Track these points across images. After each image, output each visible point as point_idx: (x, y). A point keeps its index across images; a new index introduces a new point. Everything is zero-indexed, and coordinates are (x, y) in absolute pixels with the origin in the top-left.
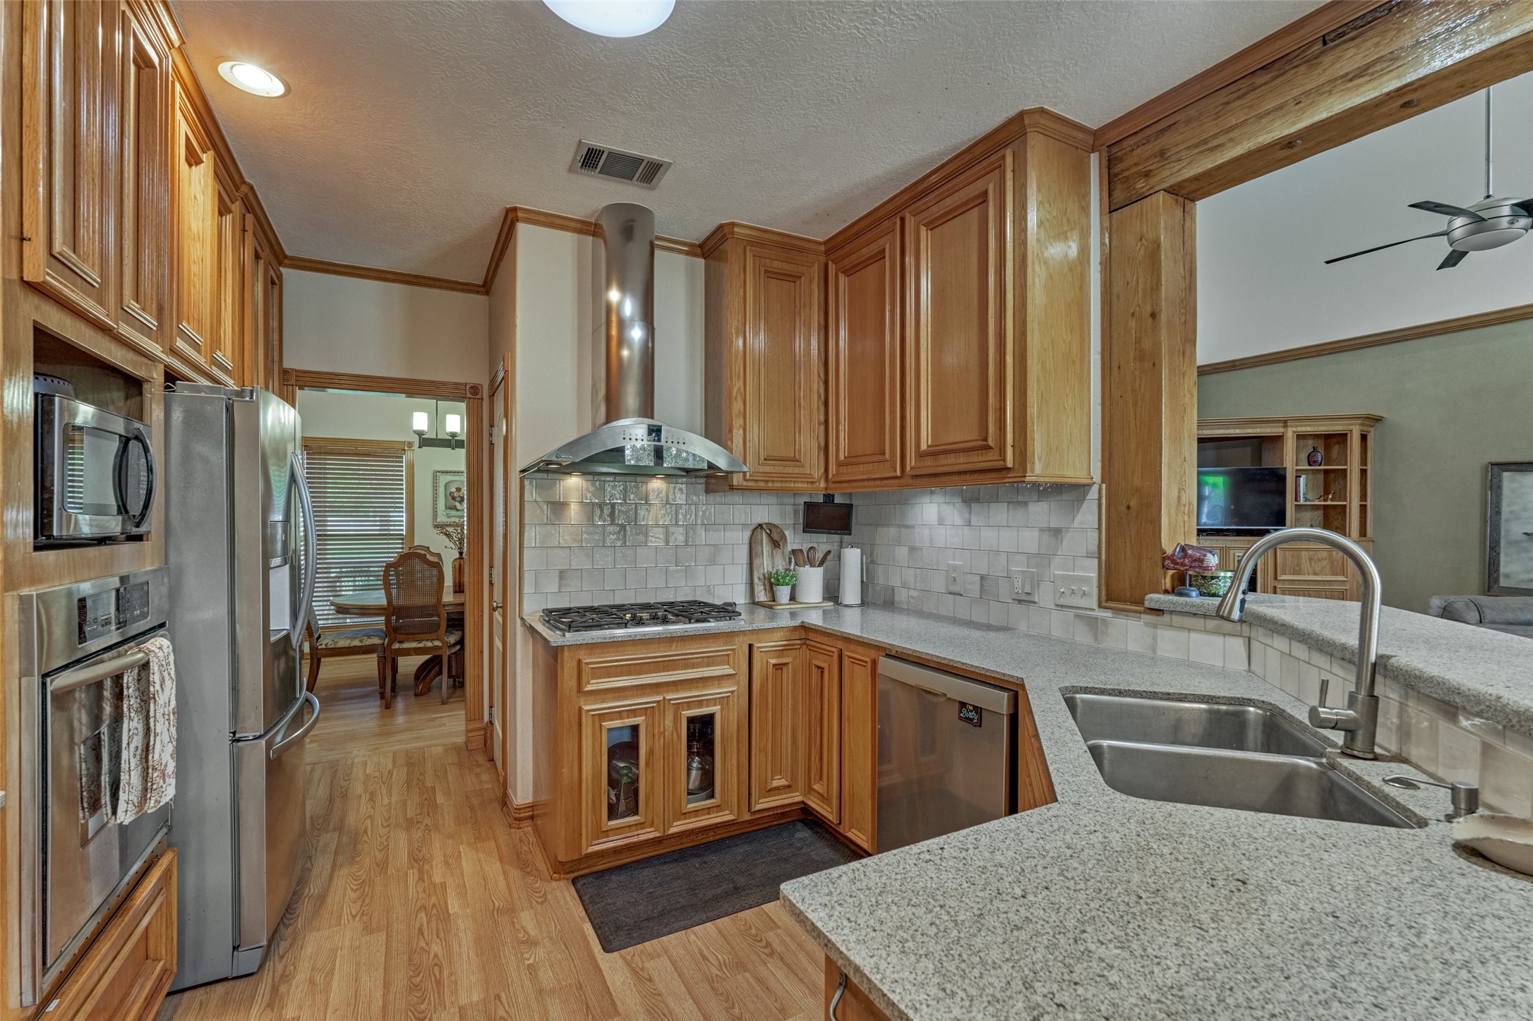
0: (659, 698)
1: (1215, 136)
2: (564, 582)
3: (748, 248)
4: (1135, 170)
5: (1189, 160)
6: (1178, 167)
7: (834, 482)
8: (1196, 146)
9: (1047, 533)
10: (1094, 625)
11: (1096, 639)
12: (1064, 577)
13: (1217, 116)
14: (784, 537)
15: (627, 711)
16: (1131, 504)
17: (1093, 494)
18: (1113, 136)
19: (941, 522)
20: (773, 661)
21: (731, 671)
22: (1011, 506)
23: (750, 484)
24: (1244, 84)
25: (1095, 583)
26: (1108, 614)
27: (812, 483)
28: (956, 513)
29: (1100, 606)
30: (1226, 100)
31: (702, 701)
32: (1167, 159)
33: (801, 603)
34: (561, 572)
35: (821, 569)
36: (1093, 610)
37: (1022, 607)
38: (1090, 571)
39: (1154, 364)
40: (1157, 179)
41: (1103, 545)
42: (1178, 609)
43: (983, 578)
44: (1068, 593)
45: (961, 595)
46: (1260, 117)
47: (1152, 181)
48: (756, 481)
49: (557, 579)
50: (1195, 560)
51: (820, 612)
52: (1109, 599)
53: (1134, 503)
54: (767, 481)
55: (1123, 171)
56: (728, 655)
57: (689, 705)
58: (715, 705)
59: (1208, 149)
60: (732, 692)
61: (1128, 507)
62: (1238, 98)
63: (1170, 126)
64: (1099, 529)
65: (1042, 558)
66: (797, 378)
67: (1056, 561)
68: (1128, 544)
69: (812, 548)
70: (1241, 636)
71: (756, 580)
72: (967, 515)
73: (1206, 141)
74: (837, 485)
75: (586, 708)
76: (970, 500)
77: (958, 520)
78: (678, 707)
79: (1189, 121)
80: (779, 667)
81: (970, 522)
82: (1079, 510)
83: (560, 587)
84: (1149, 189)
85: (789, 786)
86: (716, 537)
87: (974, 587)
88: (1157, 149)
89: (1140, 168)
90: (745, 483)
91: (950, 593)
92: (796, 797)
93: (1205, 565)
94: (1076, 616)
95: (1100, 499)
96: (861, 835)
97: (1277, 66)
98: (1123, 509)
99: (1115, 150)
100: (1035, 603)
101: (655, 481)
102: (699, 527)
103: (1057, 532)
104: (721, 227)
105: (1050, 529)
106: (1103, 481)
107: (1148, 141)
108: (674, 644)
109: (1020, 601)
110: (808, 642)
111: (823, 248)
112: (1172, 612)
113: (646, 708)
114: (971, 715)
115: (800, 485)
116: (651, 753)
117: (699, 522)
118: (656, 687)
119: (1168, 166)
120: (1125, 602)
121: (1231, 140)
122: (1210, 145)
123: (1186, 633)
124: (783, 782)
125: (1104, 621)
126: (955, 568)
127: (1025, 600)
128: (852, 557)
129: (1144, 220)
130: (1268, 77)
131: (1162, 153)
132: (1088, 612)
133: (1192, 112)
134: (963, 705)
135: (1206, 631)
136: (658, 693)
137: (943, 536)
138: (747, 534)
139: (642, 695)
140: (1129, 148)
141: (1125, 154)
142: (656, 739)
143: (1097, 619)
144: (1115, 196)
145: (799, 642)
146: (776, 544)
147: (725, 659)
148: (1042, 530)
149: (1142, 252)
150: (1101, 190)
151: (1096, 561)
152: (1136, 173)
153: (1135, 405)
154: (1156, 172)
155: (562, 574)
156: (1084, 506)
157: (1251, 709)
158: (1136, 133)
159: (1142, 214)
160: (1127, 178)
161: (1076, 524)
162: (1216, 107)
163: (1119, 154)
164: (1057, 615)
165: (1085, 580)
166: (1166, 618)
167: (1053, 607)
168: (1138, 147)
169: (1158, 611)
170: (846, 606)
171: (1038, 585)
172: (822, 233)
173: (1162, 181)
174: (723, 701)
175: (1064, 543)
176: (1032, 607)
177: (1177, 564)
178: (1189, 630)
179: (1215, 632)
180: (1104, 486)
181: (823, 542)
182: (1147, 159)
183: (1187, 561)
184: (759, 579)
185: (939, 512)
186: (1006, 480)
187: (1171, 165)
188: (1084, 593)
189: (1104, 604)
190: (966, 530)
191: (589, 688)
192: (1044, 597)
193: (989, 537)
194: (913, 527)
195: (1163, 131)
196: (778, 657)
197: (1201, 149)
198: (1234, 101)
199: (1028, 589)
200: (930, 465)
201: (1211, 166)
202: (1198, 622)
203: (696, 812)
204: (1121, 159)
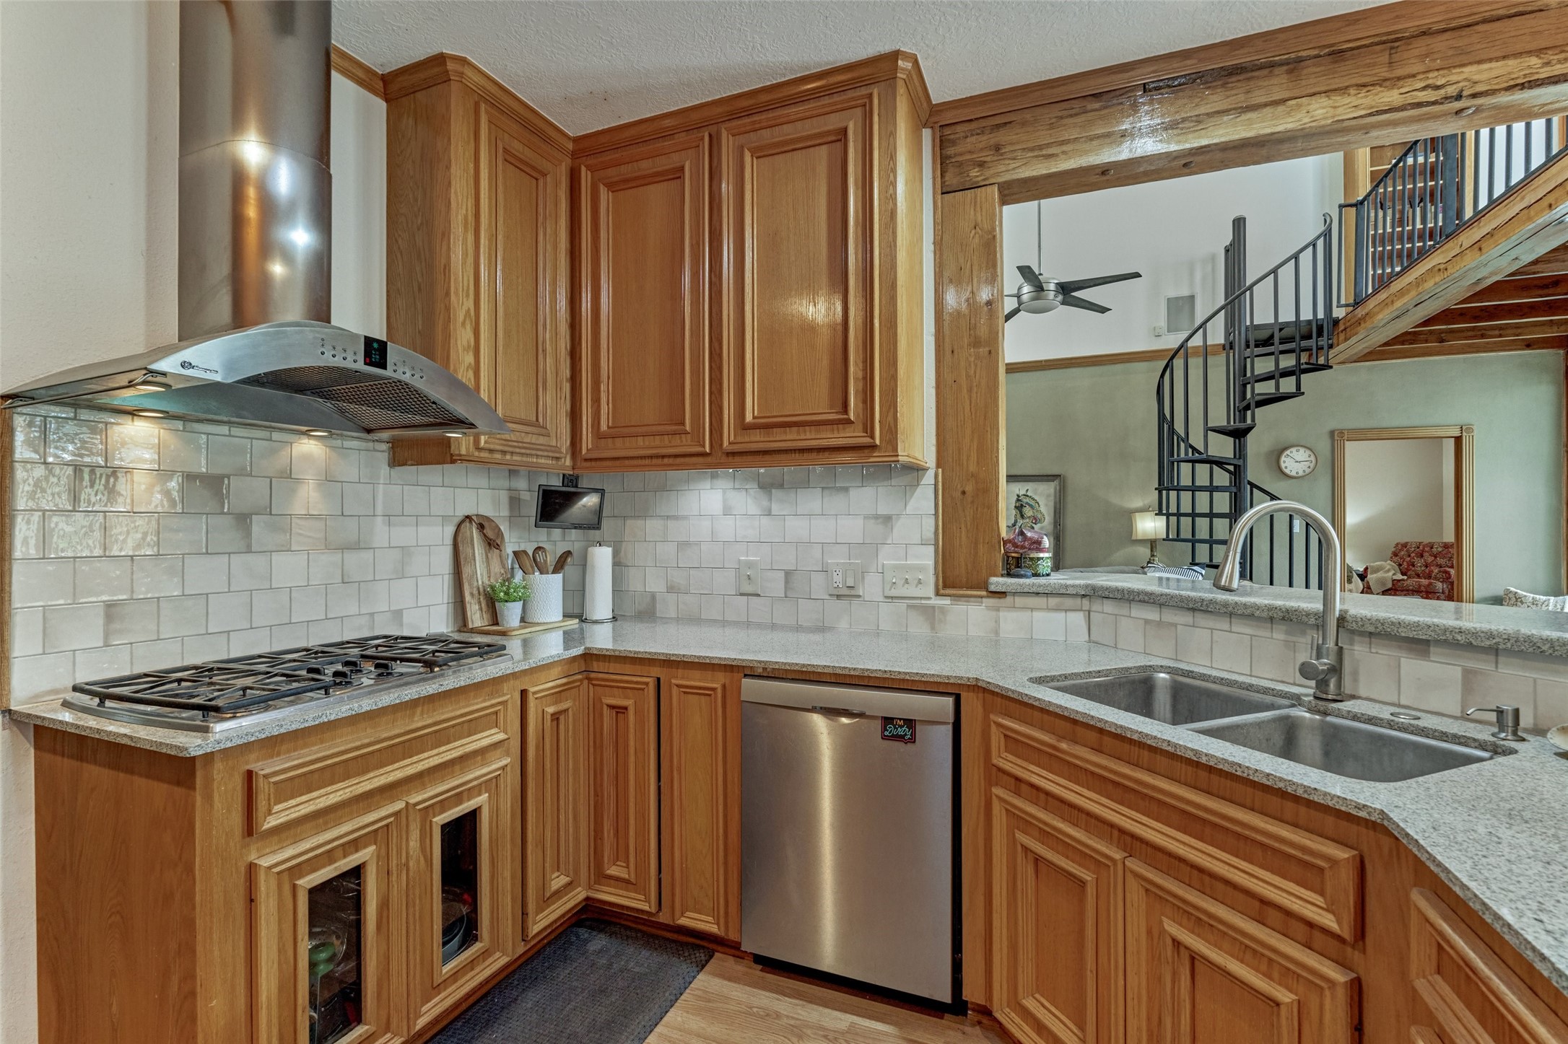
0: (399, 805)
1: (1048, 145)
2: (116, 626)
3: (483, 106)
4: (968, 157)
5: (1025, 161)
6: (1014, 165)
7: (586, 460)
8: (1032, 149)
9: (873, 521)
10: (929, 613)
11: (933, 628)
12: (896, 568)
13: (1052, 127)
14: (500, 534)
15: (343, 845)
16: (966, 489)
17: (929, 478)
18: (949, 117)
19: (727, 511)
20: (551, 710)
21: (502, 736)
22: (826, 492)
23: (484, 455)
24: (1076, 104)
25: (932, 571)
26: (946, 601)
27: (558, 459)
28: (750, 501)
29: (937, 594)
30: (1060, 114)
31: (461, 793)
32: (1002, 155)
33: (538, 624)
34: (110, 607)
35: (559, 577)
36: (929, 598)
37: (843, 603)
38: (926, 559)
39: (990, 352)
40: (992, 171)
41: (940, 531)
42: (1026, 590)
43: (788, 574)
44: (900, 583)
45: (758, 595)
46: (1091, 139)
47: (988, 173)
48: (491, 451)
49: (101, 621)
50: (1034, 543)
51: (560, 633)
52: (945, 586)
53: (969, 488)
54: (504, 453)
55: (956, 155)
56: (496, 713)
57: (443, 805)
58: (480, 795)
59: (1043, 156)
60: (503, 768)
61: (964, 493)
62: (1071, 116)
63: (1006, 124)
64: (936, 514)
65: (870, 548)
66: (540, 313)
67: (884, 551)
68: (963, 528)
69: (539, 548)
70: (1081, 610)
71: (468, 598)
72: (765, 503)
73: (1040, 148)
74: (588, 464)
75: (265, 862)
76: (767, 487)
77: (753, 508)
78: (428, 812)
79: (1024, 124)
80: (556, 717)
81: (770, 510)
82: (913, 494)
83: (107, 635)
84: (984, 180)
85: (570, 884)
86: (403, 534)
87: (778, 588)
88: (992, 142)
89: (975, 156)
90: (476, 454)
91: (742, 594)
92: (579, 895)
93: (1042, 547)
94: (909, 606)
95: (936, 485)
96: (703, 917)
97: (1105, 97)
98: (958, 494)
99: (947, 131)
100: (859, 596)
101: (305, 440)
102: (379, 519)
103: (887, 519)
104: (440, 59)
105: (876, 517)
106: (938, 466)
107: (983, 133)
108: (419, 710)
109: (839, 597)
110: (593, 675)
111: (570, 146)
112: (1015, 594)
113: (376, 831)
114: (900, 731)
115: (542, 461)
116: (384, 905)
117: (379, 510)
118: (389, 790)
119: (1002, 162)
120: (961, 587)
121: (1064, 153)
122: (1044, 152)
123: (1029, 613)
124: (564, 880)
125: (942, 610)
126: (750, 565)
127: (846, 595)
128: (602, 557)
129: (978, 209)
130: (1097, 105)
131: (997, 148)
132: (923, 602)
133: (1028, 116)
134: (887, 721)
135: (1048, 609)
136: (393, 800)
137: (727, 528)
138: (450, 530)
139: (368, 810)
140: (963, 134)
141: (959, 138)
142: (394, 878)
143: (933, 607)
144: (947, 178)
145: (579, 677)
146: (493, 543)
147: (493, 720)
148: (866, 517)
149: (977, 240)
150: (934, 171)
151: (932, 549)
152: (969, 160)
153: (970, 390)
154: (990, 165)
155: (111, 610)
156: (919, 490)
157: (1162, 675)
158: (971, 120)
159: (975, 202)
160: (960, 164)
161: (909, 509)
162: (1050, 119)
163: (952, 137)
164: (885, 608)
165: (921, 569)
166: (1009, 599)
167: (882, 599)
168: (972, 135)
169: (1001, 594)
170: (596, 622)
171: (863, 578)
172: (576, 124)
173: (998, 174)
174: (491, 784)
175: (895, 530)
176: (855, 602)
177: (1017, 547)
178: (1032, 610)
179: (1057, 609)
180: (940, 470)
181: (555, 540)
182: (982, 149)
183: (1026, 543)
184: (472, 594)
185: (725, 500)
186: (872, 460)
187: (1007, 162)
188: (920, 582)
189: (942, 592)
190: (765, 520)
191: (272, 822)
192: (871, 588)
193: (797, 527)
194: (685, 518)
195: (998, 126)
196: (556, 703)
197: (1036, 153)
198: (1067, 117)
199: (850, 583)
200: (758, 440)
201: (1045, 172)
202: (1041, 601)
203: (455, 976)
204: (954, 143)
